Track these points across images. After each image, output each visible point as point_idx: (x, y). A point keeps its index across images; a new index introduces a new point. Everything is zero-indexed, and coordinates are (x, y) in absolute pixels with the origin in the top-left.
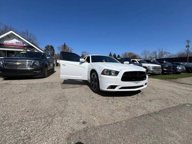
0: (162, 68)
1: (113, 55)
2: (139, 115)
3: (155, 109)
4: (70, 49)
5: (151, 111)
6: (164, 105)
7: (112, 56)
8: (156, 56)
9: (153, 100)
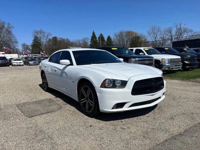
0: (183, 60)
1: (99, 38)
2: (162, 141)
3: (179, 129)
4: (6, 26)
5: (175, 133)
6: (189, 122)
7: (97, 38)
8: (171, 36)
9: (175, 116)
